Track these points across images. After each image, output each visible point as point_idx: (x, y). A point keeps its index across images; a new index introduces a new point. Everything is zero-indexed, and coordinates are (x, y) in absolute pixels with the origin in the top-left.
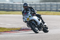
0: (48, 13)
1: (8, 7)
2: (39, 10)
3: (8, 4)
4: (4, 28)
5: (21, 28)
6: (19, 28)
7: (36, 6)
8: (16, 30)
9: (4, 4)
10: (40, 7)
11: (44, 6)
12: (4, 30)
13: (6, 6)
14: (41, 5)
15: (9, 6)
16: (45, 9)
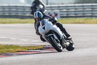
0: (88, 21)
1: (23, 12)
2: (73, 15)
3: (23, 7)
4: (17, 47)
5: (44, 46)
6: (41, 46)
7: (68, 9)
8: (36, 49)
9: (16, 6)
10: (75, 11)
11: (82, 10)
12: (17, 50)
13: (20, 10)
14: (77, 8)
15: (25, 9)
16: (84, 14)
